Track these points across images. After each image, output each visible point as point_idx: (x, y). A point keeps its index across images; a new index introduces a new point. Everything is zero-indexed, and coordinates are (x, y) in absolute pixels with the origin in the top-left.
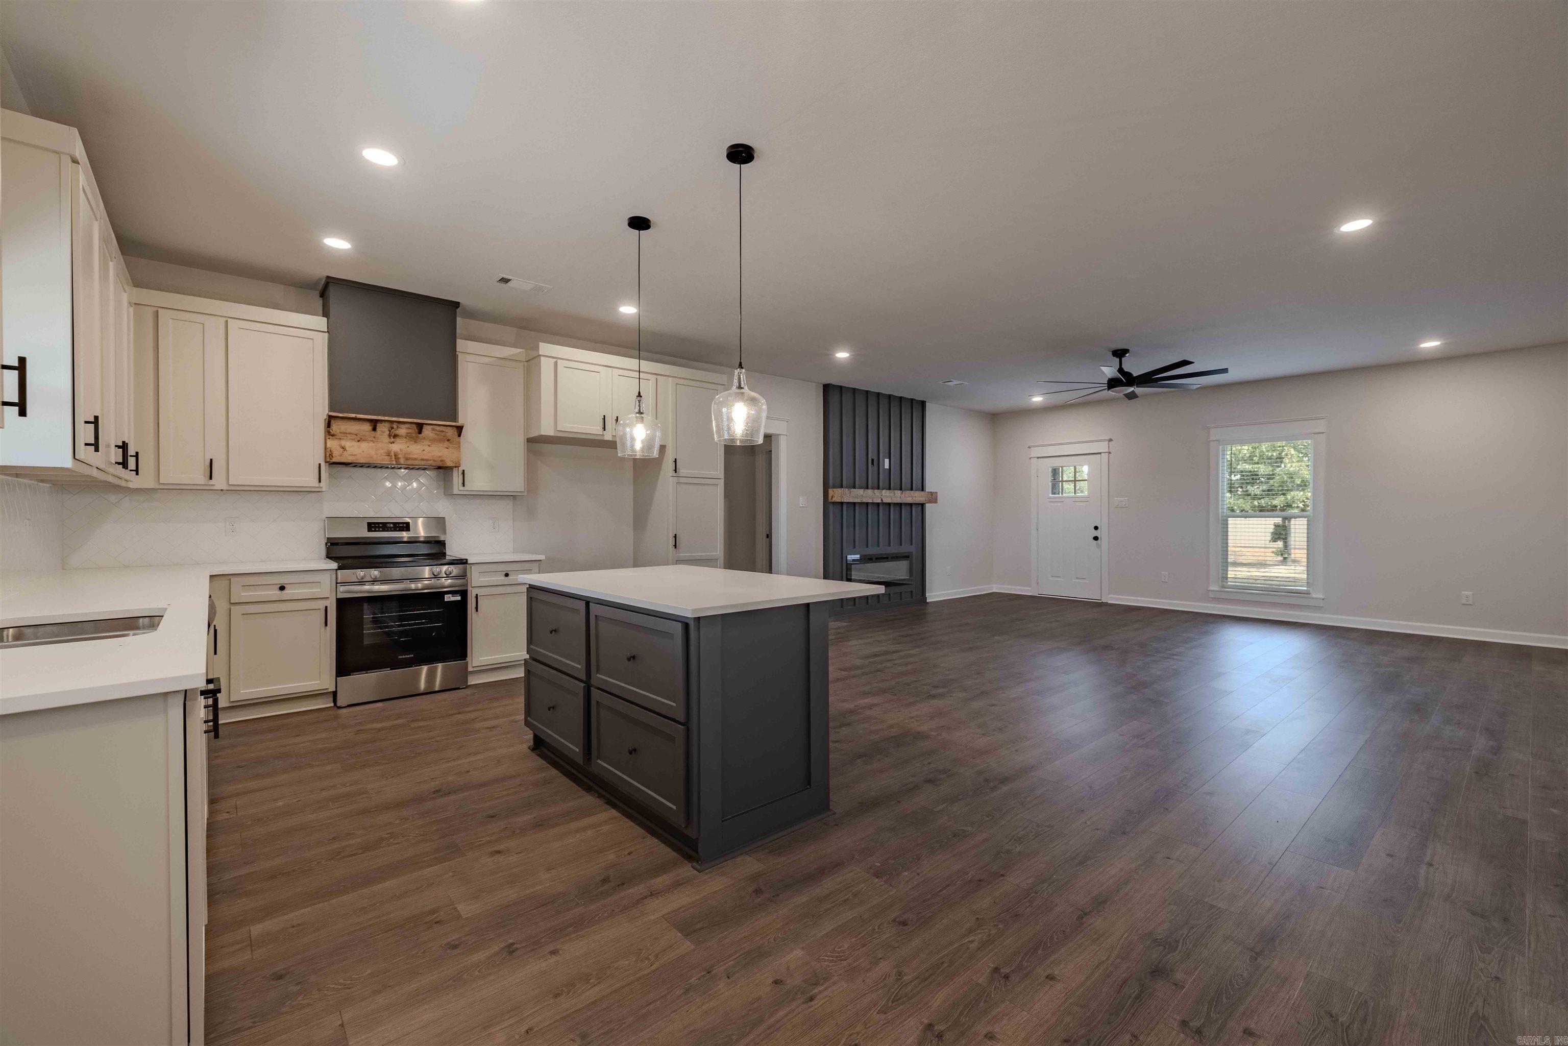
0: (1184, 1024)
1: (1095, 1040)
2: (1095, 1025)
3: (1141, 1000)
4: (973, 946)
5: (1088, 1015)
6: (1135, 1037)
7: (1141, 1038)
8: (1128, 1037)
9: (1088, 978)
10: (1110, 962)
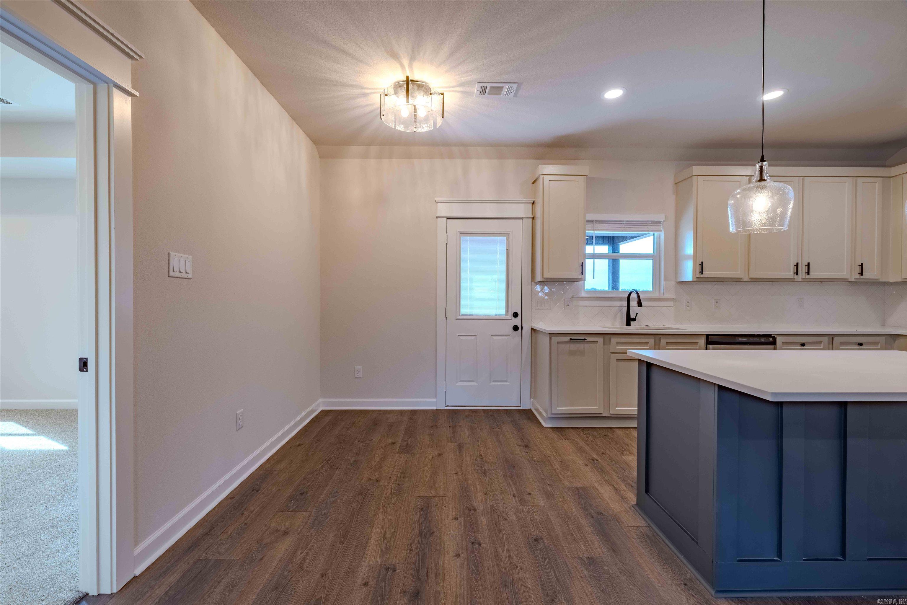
0: (394, 570)
1: (424, 539)
2: (427, 545)
3: (416, 570)
4: (500, 550)
5: (432, 547)
6: (411, 550)
7: (409, 551)
8: (413, 549)
9: (444, 566)
10: (441, 584)
